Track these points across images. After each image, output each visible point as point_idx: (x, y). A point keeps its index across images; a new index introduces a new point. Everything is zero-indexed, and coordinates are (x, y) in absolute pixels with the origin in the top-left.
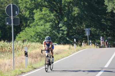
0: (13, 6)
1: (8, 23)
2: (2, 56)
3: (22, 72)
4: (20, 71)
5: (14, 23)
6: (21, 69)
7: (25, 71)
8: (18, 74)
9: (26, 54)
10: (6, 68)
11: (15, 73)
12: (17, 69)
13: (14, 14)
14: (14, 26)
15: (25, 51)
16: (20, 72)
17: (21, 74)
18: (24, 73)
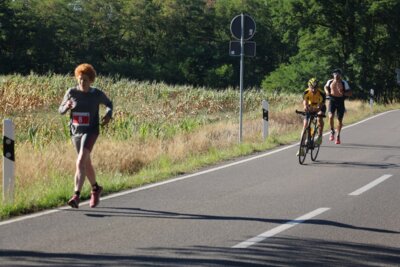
0: (246, 18)
1: (233, 52)
3: (255, 151)
4: (251, 147)
5: (245, 52)
6: (256, 145)
7: (260, 148)
8: (245, 154)
9: (266, 115)
10: (229, 139)
11: (240, 151)
13: (246, 35)
14: (245, 59)
15: (264, 110)
16: (251, 150)
17: (251, 154)
18: (259, 152)
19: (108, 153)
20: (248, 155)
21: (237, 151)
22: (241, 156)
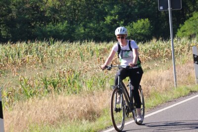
1: (161, 8)
2: (156, 64)
3: (191, 92)
4: (188, 89)
5: (172, 6)
6: (189, 86)
7: (196, 89)
8: (184, 95)
9: (196, 59)
11: (178, 93)
12: (182, 87)
14: (173, 12)
15: (194, 55)
16: (188, 92)
17: (189, 95)
18: (195, 92)
19: (65, 106)
20: (186, 96)
21: (176, 93)
22: (180, 97)
